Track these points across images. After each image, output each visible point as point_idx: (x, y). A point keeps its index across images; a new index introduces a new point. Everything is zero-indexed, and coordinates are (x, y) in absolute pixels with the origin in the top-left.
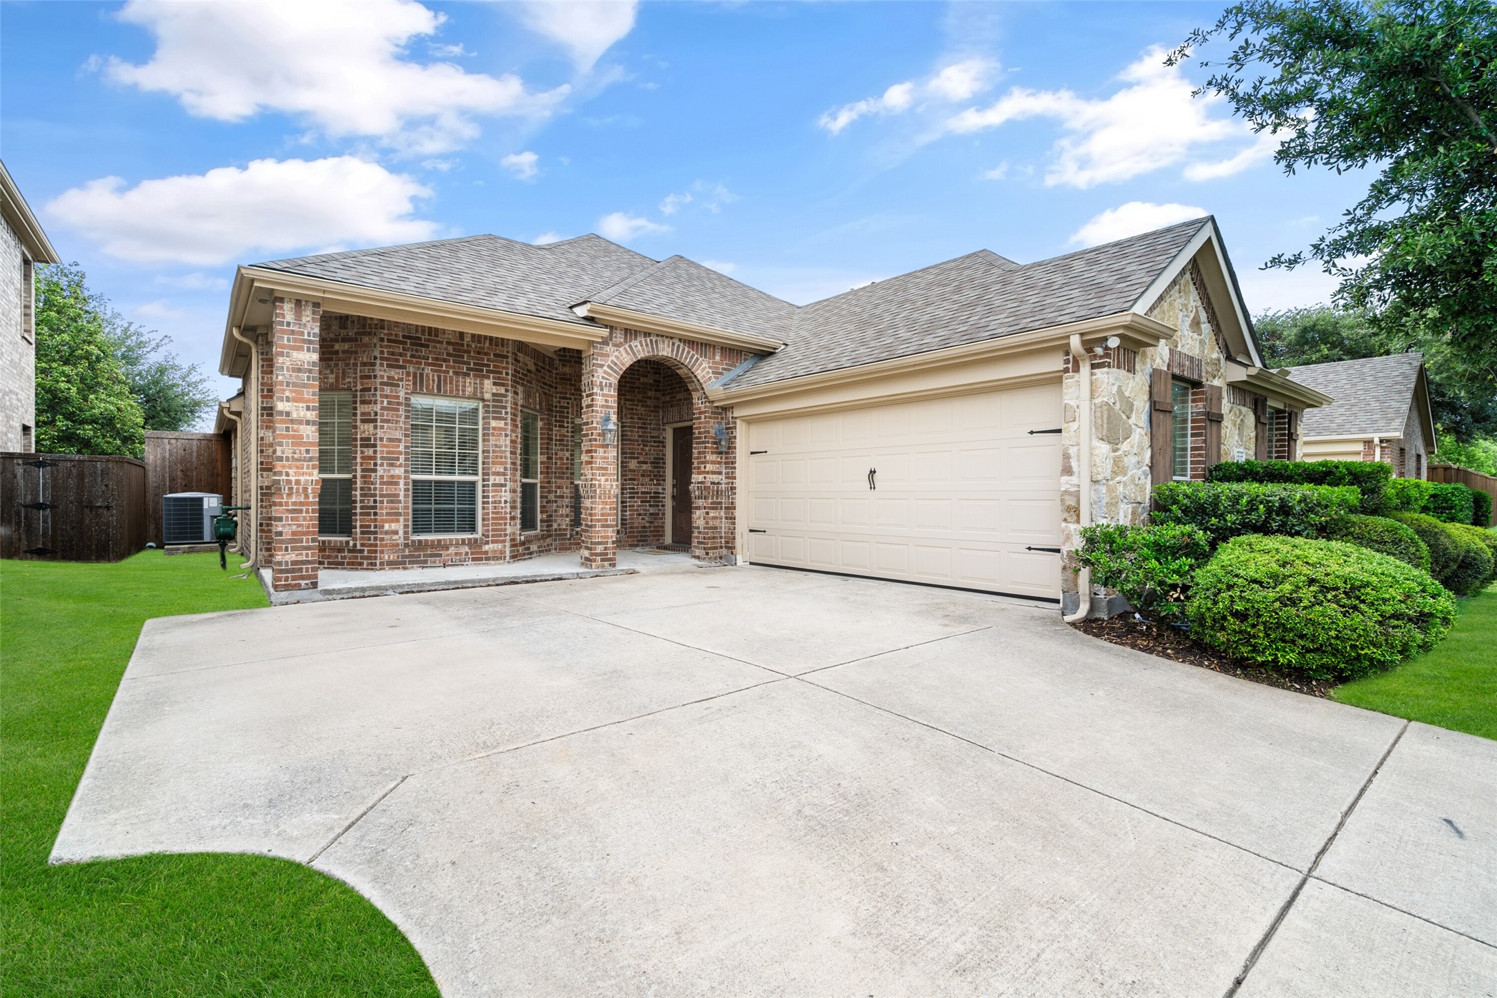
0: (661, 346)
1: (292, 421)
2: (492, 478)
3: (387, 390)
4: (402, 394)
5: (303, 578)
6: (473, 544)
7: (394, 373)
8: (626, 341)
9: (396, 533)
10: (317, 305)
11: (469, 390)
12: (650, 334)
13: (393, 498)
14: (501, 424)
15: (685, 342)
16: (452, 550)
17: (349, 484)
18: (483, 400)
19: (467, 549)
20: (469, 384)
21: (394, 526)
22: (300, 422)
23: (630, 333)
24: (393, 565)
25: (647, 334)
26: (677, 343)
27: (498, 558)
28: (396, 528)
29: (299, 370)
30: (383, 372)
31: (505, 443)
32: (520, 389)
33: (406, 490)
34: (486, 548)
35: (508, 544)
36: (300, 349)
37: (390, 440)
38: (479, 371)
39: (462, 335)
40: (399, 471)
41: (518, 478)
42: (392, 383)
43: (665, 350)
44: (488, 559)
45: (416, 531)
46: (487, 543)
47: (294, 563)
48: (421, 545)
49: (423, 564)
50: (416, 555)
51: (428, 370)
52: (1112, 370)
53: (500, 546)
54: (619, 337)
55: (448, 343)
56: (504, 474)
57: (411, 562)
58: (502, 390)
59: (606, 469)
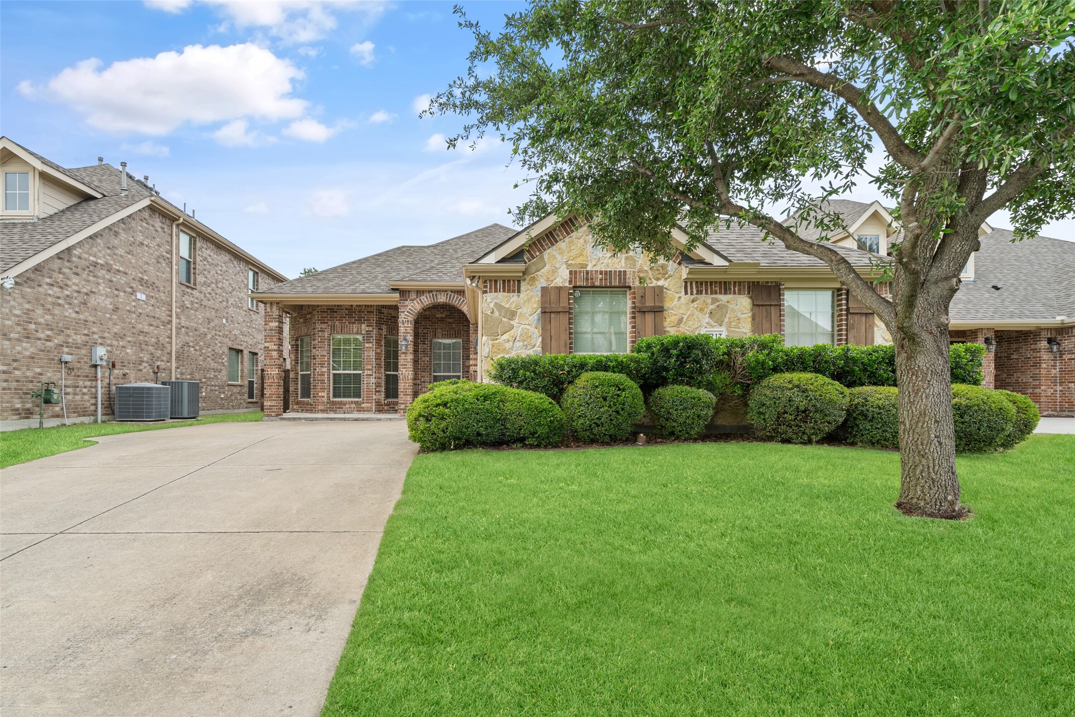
0: (439, 297)
1: (270, 350)
2: (366, 372)
3: (320, 334)
4: (326, 335)
5: (273, 412)
6: (356, 403)
7: (324, 326)
8: (417, 297)
9: (324, 397)
10: (278, 303)
11: (355, 330)
12: (432, 291)
13: (323, 381)
14: (370, 345)
15: (455, 292)
16: (347, 406)
17: (310, 375)
18: (361, 334)
19: (354, 405)
20: (355, 327)
21: (323, 394)
22: (272, 350)
23: (420, 292)
24: (323, 411)
25: (430, 291)
26: (450, 293)
27: (369, 411)
28: (324, 395)
29: (272, 330)
30: (319, 326)
31: (372, 354)
32: (384, 327)
33: (329, 378)
34: (363, 405)
35: (374, 404)
36: (272, 321)
37: (321, 356)
38: (360, 321)
39: (352, 306)
40: (325, 370)
41: (383, 370)
42: (322, 331)
43: (442, 299)
44: (364, 411)
45: (334, 396)
46: (363, 403)
47: (270, 406)
48: (334, 403)
49: (335, 412)
50: (332, 407)
51: (337, 323)
53: (370, 405)
54: (413, 295)
55: (346, 309)
56: (372, 370)
57: (330, 411)
58: (371, 329)
59: (406, 365)
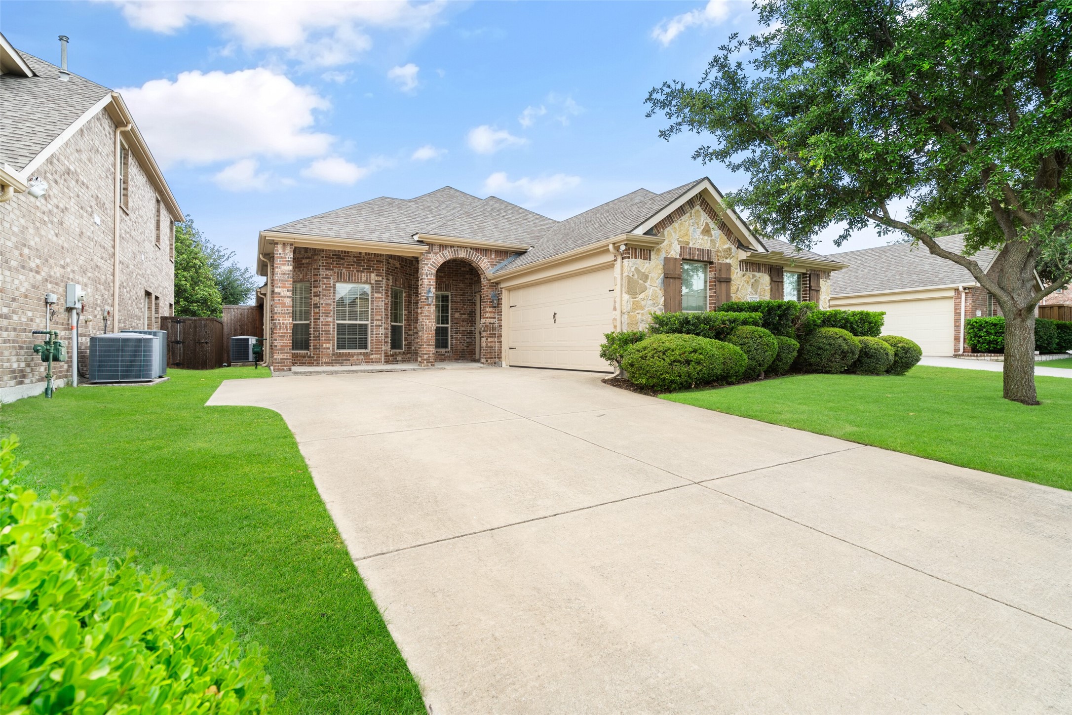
0: (460, 252)
1: (281, 297)
2: (375, 322)
3: (325, 281)
4: (332, 282)
5: (285, 366)
6: (365, 354)
7: (328, 273)
8: (440, 251)
9: (329, 348)
10: (292, 245)
11: (364, 279)
12: (453, 247)
13: (328, 332)
14: (380, 295)
15: (474, 249)
16: (355, 357)
17: (308, 326)
18: (371, 283)
19: (362, 357)
20: (364, 277)
21: (328, 345)
22: (285, 297)
23: (443, 247)
24: (327, 364)
25: (452, 247)
26: (469, 250)
27: (378, 362)
28: (329, 346)
29: (284, 274)
30: (323, 272)
31: (382, 305)
32: (390, 278)
33: (334, 328)
34: (372, 357)
35: (383, 355)
36: (284, 265)
37: (326, 304)
38: (369, 270)
39: (360, 253)
40: (330, 319)
41: (389, 322)
42: (327, 277)
43: (462, 254)
44: (372, 362)
45: (338, 348)
46: (372, 354)
47: (282, 359)
48: (340, 355)
49: (341, 364)
50: (338, 359)
51: (344, 270)
52: (631, 260)
53: (379, 356)
54: (436, 249)
55: (354, 257)
56: (381, 320)
57: (336, 363)
58: (380, 278)
59: (429, 316)
